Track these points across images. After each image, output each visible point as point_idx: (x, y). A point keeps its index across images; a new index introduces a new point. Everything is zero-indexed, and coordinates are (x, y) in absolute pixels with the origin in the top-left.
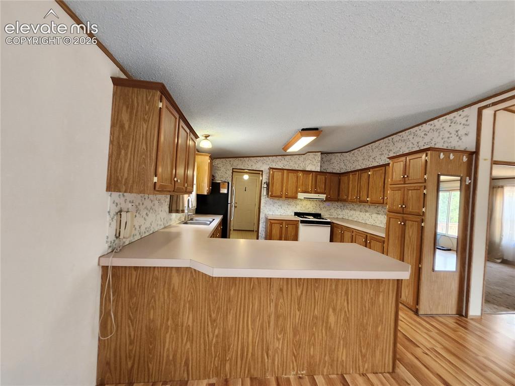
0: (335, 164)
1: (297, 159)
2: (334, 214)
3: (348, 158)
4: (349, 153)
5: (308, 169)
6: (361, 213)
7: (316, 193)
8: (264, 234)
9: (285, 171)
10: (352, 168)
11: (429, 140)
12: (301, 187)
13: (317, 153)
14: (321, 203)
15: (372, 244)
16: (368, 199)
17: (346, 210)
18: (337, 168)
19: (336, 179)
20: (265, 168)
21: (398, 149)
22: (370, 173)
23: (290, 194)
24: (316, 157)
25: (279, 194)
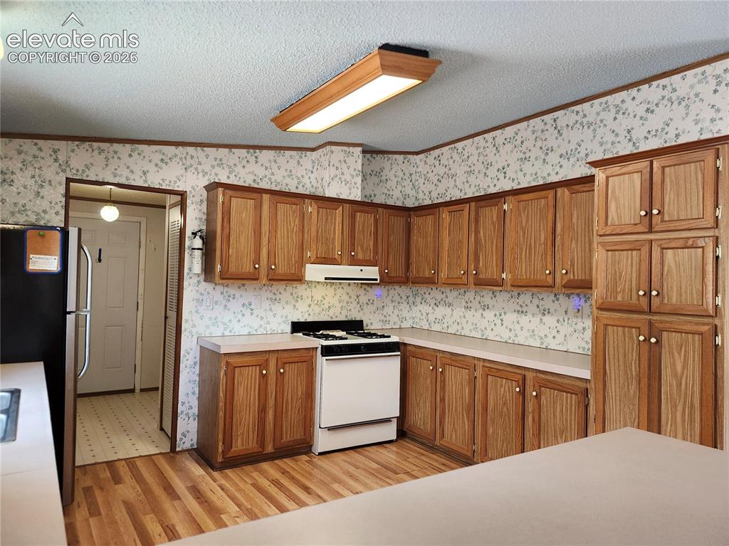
0: (392, 184)
1: (293, 163)
2: (394, 318)
3: (422, 168)
4: (422, 156)
5: (331, 192)
6: (469, 314)
7: (354, 262)
8: (195, 403)
9: (266, 197)
10: (434, 195)
11: (660, 126)
12: (314, 247)
13: (351, 149)
14: (362, 292)
15: (543, 398)
16: (504, 276)
17: (420, 307)
18: (396, 193)
19: (398, 222)
20: (193, 184)
21: (573, 146)
22: (505, 207)
23: (282, 268)
24: (350, 160)
25: (247, 268)
